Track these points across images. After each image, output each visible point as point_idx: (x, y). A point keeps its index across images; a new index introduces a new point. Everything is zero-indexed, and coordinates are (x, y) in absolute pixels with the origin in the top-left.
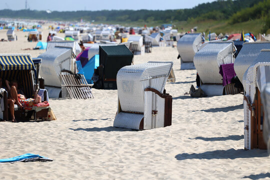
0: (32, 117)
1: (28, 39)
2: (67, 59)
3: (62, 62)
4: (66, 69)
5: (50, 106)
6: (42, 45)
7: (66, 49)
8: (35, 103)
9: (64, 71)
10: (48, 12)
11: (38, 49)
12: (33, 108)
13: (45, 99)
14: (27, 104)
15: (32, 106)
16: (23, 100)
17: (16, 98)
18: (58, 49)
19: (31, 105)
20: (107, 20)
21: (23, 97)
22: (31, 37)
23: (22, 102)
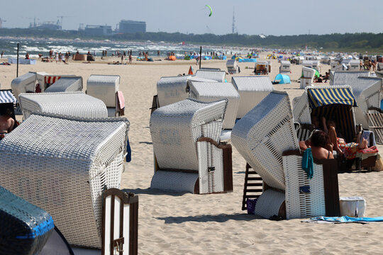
0: (354, 167)
1: (255, 72)
2: (375, 94)
3: (369, 97)
4: (374, 106)
5: (379, 153)
6: (282, 79)
7: (373, 80)
8: (360, 149)
9: (371, 108)
10: (262, 36)
11: (278, 83)
12: (358, 155)
13: (371, 144)
14: (348, 150)
15: (355, 153)
16: (343, 145)
17: (335, 142)
18: (362, 81)
19: (354, 151)
20: (340, 47)
21: (342, 141)
22: (258, 69)
23: (342, 148)
